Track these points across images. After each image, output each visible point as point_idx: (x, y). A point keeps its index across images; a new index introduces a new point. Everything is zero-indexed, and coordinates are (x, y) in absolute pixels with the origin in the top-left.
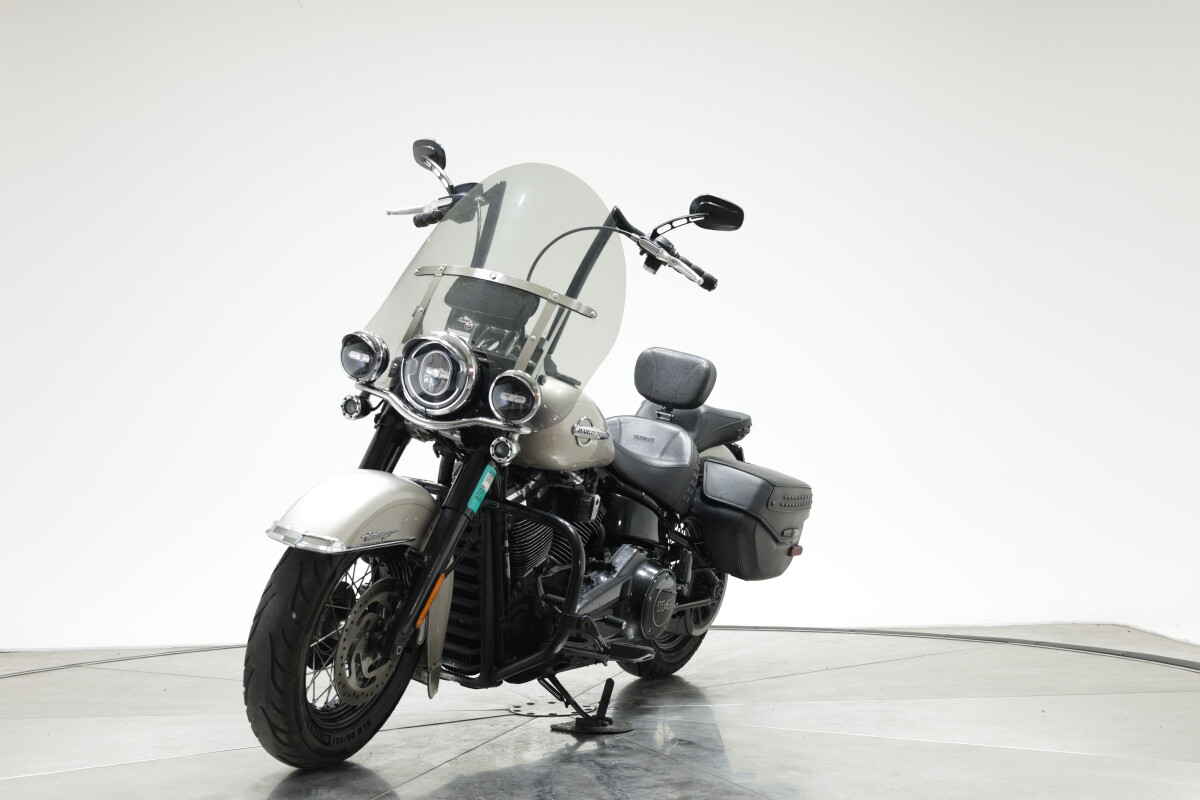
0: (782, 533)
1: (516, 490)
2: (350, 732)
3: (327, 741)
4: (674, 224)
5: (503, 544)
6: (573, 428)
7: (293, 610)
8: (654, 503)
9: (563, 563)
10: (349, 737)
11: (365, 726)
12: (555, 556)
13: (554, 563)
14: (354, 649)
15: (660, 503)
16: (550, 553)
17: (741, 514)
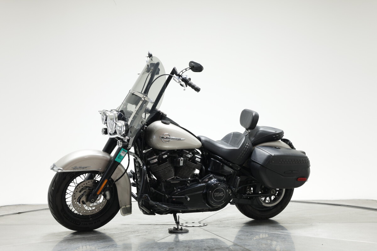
0: (284, 173)
1: (155, 156)
2: (91, 222)
6: (160, 137)
10: (90, 224)
11: (98, 221)
12: (178, 176)
13: (178, 178)
14: (80, 199)
15: (228, 161)
16: (175, 175)
17: (260, 165)
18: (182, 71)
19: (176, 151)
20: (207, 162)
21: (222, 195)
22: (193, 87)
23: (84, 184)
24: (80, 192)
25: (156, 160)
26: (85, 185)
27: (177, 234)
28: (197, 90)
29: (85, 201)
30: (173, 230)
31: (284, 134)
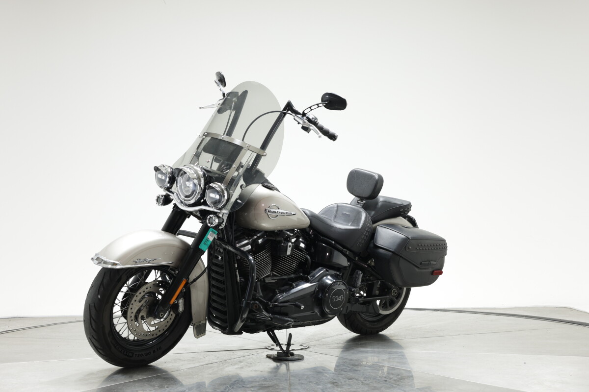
0: (421, 263)
1: (246, 240)
2: (148, 352)
3: (131, 355)
4: (312, 108)
5: (234, 266)
6: (266, 210)
7: (98, 294)
8: (340, 247)
9: (281, 275)
10: (147, 354)
11: (157, 349)
12: (276, 272)
13: (275, 275)
14: (139, 313)
15: (344, 247)
16: (272, 271)
17: (391, 253)
18: (310, 108)
19: (276, 233)
20: (312, 249)
21: (341, 299)
22: (326, 133)
23: (147, 288)
24: (140, 302)
25: (249, 247)
26: (149, 289)
27: (287, 362)
28: (333, 137)
29: (145, 316)
30: (276, 356)
31: (412, 208)
